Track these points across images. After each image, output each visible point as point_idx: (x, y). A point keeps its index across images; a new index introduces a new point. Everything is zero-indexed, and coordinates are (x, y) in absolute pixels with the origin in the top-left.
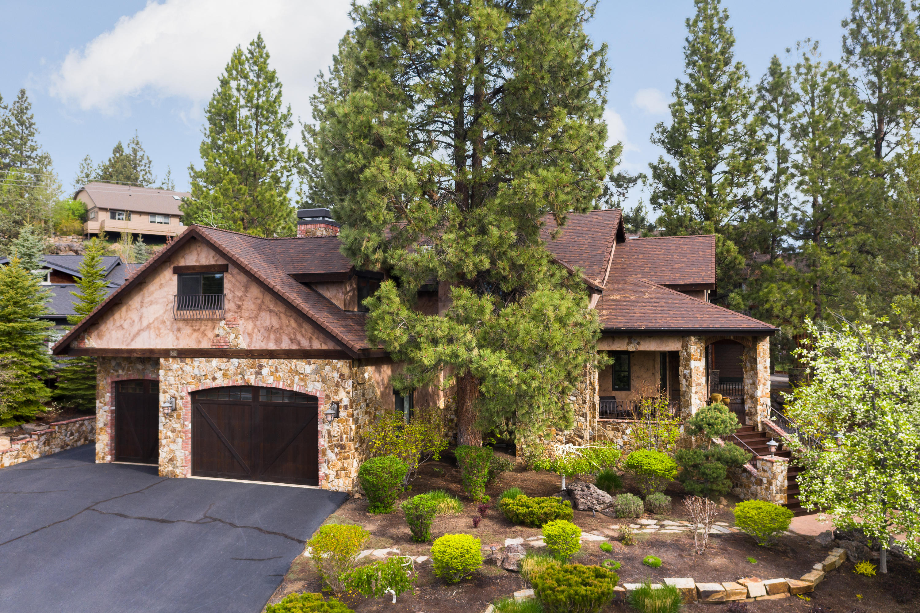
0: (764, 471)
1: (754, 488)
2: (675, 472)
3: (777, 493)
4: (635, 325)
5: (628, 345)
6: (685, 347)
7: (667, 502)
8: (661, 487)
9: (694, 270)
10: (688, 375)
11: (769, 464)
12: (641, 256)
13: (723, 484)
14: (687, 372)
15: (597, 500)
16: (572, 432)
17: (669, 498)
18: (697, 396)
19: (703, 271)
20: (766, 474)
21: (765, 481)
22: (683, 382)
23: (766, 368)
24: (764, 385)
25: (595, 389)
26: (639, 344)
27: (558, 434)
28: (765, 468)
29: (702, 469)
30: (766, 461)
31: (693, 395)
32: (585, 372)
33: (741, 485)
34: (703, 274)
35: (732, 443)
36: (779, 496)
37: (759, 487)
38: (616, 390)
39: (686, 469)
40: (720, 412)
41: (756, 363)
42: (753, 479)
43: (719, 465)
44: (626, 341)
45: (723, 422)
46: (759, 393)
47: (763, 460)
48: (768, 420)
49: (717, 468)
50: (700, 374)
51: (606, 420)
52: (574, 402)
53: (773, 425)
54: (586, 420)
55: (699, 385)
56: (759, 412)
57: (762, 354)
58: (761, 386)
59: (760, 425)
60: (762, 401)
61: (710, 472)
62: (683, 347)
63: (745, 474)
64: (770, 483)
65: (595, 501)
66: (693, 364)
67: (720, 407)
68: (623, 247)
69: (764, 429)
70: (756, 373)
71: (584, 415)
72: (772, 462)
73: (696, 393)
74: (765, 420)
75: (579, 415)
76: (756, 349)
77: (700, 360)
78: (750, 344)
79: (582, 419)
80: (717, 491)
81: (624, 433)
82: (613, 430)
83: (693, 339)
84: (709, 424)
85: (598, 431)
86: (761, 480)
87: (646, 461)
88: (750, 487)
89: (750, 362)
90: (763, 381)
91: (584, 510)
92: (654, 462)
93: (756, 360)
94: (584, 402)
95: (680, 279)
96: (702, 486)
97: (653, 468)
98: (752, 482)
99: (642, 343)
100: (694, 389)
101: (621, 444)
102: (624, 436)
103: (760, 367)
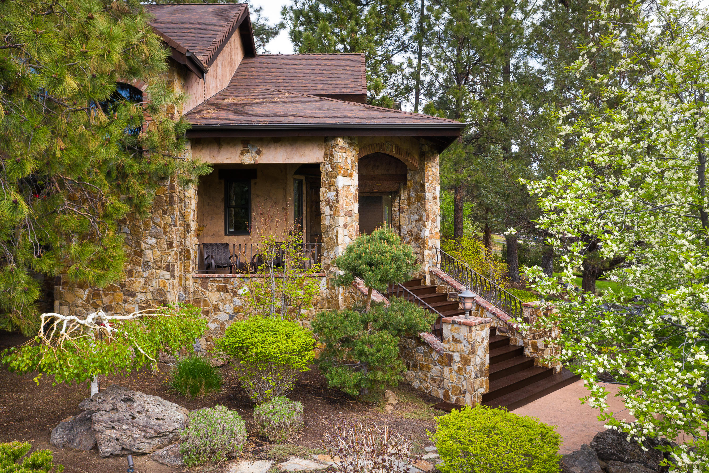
0: (455, 340)
1: (436, 370)
2: (311, 355)
3: (476, 377)
4: (254, 121)
5: (242, 154)
6: (329, 157)
7: (295, 416)
8: (286, 386)
9: (340, 82)
10: (333, 199)
11: (464, 330)
12: (273, 70)
13: (393, 368)
14: (331, 195)
15: (144, 429)
16: (150, 296)
17: (299, 406)
18: (346, 232)
19: (351, 83)
20: (459, 347)
21: (457, 357)
22: (326, 210)
23: (435, 198)
24: (433, 221)
25: (188, 225)
26: (259, 152)
27: (126, 301)
28: (456, 336)
29: (359, 346)
30: (460, 324)
31: (340, 230)
32: (172, 197)
33: (415, 366)
34: (351, 86)
35: (402, 298)
36: (478, 381)
37: (446, 369)
38: (231, 234)
39: (330, 346)
40: (388, 242)
41: (424, 191)
42: (435, 356)
43: (387, 336)
44: (239, 149)
45: (395, 259)
46: (427, 233)
47: (454, 323)
48: (437, 269)
49: (384, 342)
50: (351, 197)
51: (207, 275)
52: (152, 247)
53: (444, 275)
54: (173, 276)
55: (349, 214)
56: (427, 259)
57: (430, 179)
58: (430, 222)
59: (428, 277)
60: (430, 243)
61: (373, 350)
62: (325, 155)
63: (421, 349)
64: (466, 361)
65: (137, 433)
66: (341, 181)
67: (387, 234)
68: (252, 61)
69: (433, 282)
70: (423, 205)
71: (168, 268)
72: (470, 326)
73: (345, 226)
74: (434, 269)
75: (160, 268)
76: (423, 171)
77: (351, 176)
78: (416, 164)
79: (166, 275)
80: (383, 382)
81: (235, 294)
82: (219, 290)
83: (341, 141)
84: (371, 265)
85: (195, 293)
86: (450, 357)
87: (258, 337)
88: (429, 369)
89: (416, 190)
90: (431, 216)
91: (112, 455)
92: (272, 339)
93: (423, 186)
94: (170, 246)
95: (322, 90)
96: (358, 375)
97: (269, 349)
98: (432, 361)
99: (264, 151)
100: (341, 221)
101: (231, 311)
102: (236, 299)
103: (428, 196)
